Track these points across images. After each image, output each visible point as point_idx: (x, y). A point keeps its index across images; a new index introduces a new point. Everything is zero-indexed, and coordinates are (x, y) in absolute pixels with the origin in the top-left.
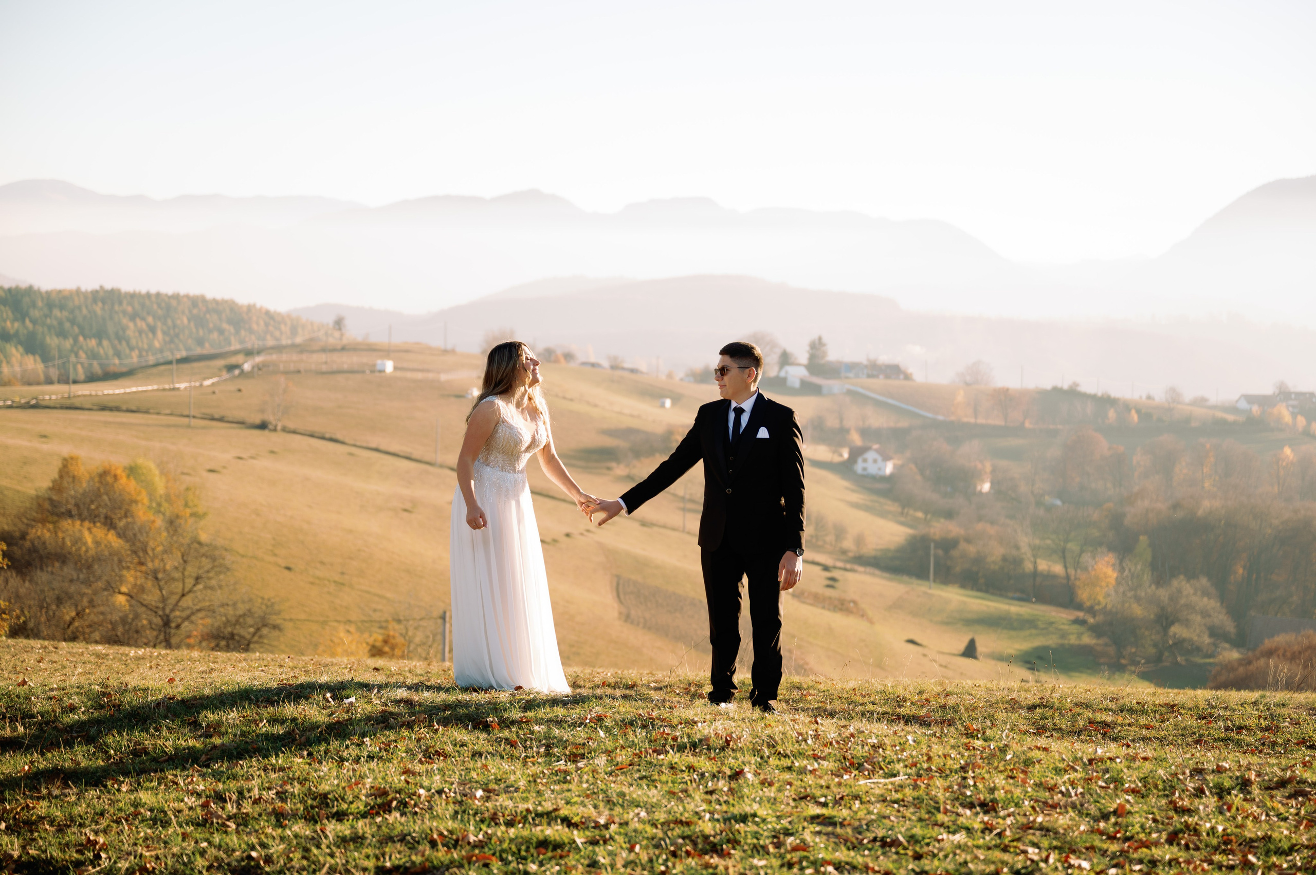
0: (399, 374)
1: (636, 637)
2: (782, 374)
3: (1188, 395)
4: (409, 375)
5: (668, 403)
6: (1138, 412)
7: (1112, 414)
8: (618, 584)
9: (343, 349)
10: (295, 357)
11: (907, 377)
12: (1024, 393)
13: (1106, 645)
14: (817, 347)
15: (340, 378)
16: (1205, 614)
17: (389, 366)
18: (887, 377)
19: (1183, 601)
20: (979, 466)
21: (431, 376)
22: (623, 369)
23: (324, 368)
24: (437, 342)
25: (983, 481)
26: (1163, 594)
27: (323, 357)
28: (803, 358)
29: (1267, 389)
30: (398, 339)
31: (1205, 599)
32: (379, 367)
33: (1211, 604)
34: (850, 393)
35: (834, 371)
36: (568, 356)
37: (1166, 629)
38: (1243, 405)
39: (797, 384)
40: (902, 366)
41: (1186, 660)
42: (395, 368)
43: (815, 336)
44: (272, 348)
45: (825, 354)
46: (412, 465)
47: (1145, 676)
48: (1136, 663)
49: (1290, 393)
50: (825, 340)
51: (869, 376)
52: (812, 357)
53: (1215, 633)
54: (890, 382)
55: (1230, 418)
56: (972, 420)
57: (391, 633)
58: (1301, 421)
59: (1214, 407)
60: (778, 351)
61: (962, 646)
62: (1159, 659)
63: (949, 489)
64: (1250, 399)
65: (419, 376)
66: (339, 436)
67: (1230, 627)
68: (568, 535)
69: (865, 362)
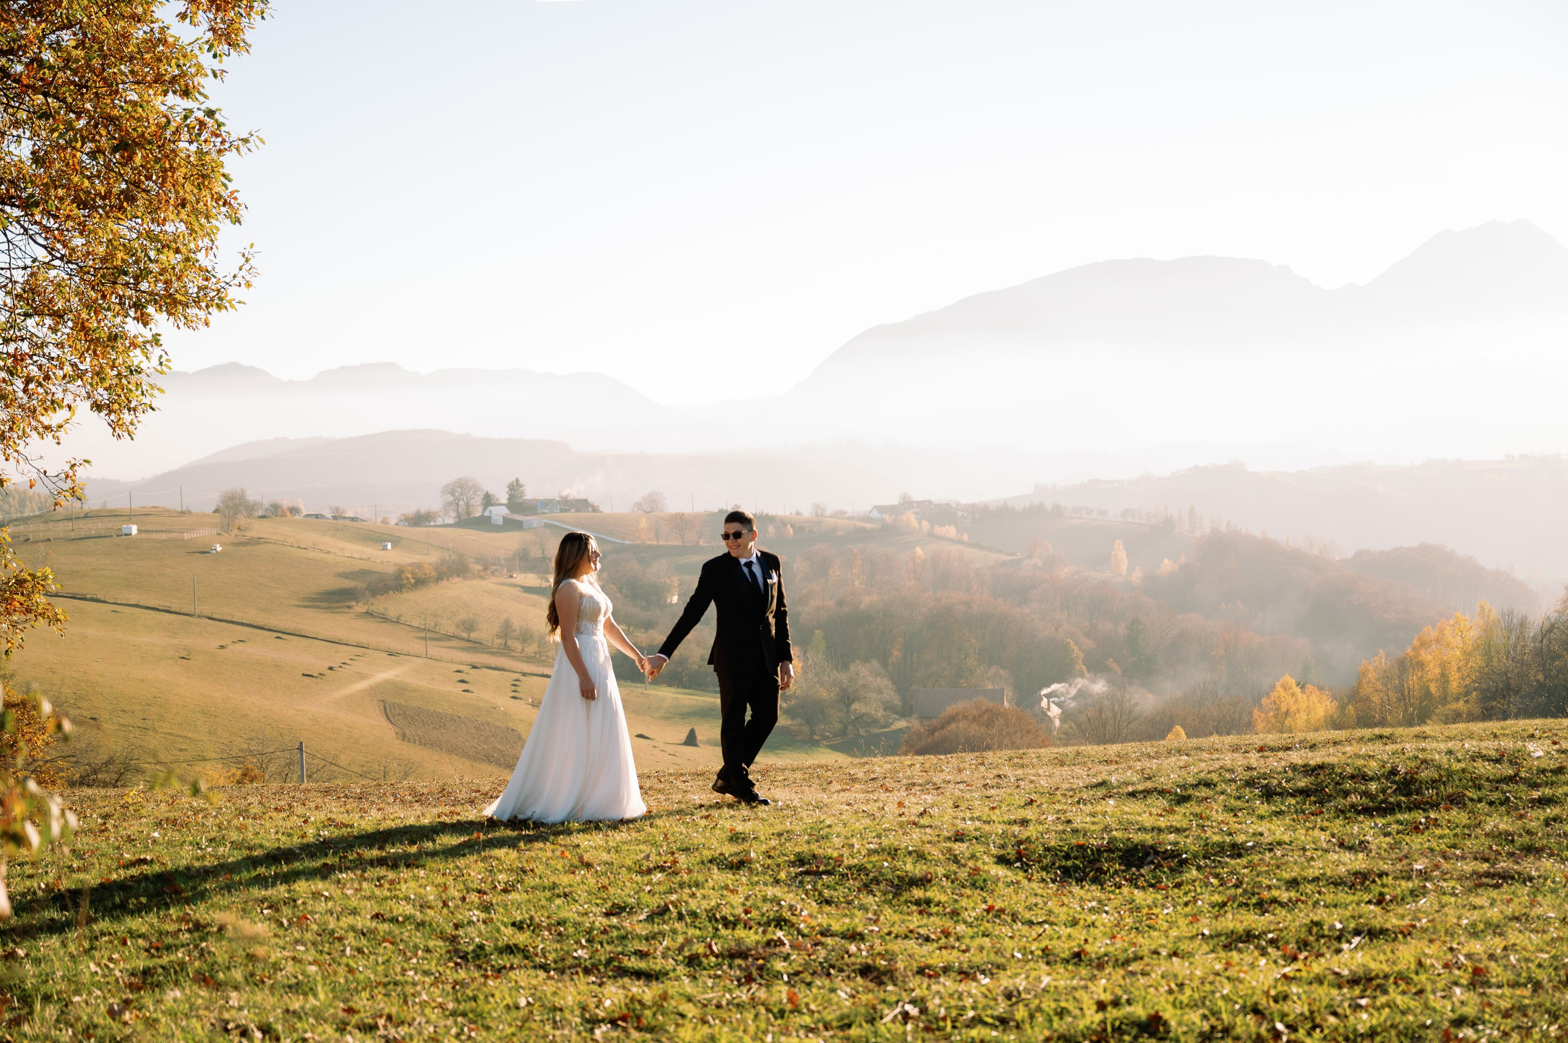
0: (144, 536)
1: (415, 753)
2: (487, 514)
3: (830, 509)
4: (154, 536)
5: (389, 546)
6: (793, 526)
7: (771, 529)
8: (385, 708)
9: (86, 517)
10: (42, 527)
11: (595, 509)
12: (697, 516)
13: (800, 725)
14: (515, 488)
15: (88, 542)
16: (879, 691)
17: (134, 529)
18: (578, 510)
19: (861, 682)
20: (668, 581)
21: (174, 535)
22: (345, 518)
23: (72, 535)
24: (174, 504)
25: (673, 595)
26: (843, 677)
27: (69, 525)
28: (504, 500)
29: (893, 500)
30: (136, 505)
31: (879, 679)
32: (125, 531)
33: (884, 682)
34: (547, 526)
35: (531, 508)
36: (294, 510)
37: (848, 706)
38: (876, 515)
39: (501, 522)
40: (591, 500)
41: (866, 731)
42: (139, 530)
43: (512, 479)
44: (17, 520)
45: (522, 494)
46: (173, 616)
47: (834, 748)
48: (826, 738)
49: (912, 503)
50: (521, 482)
51: (562, 511)
52: (511, 498)
53: (889, 707)
54: (580, 514)
55: (869, 526)
56: (655, 543)
57: (250, 766)
58: (926, 525)
59: (852, 518)
60: (481, 494)
61: (683, 736)
62: (843, 733)
63: (644, 603)
64: (881, 509)
65: (164, 536)
66: (100, 597)
67: (897, 701)
68: (331, 668)
69: (558, 499)
